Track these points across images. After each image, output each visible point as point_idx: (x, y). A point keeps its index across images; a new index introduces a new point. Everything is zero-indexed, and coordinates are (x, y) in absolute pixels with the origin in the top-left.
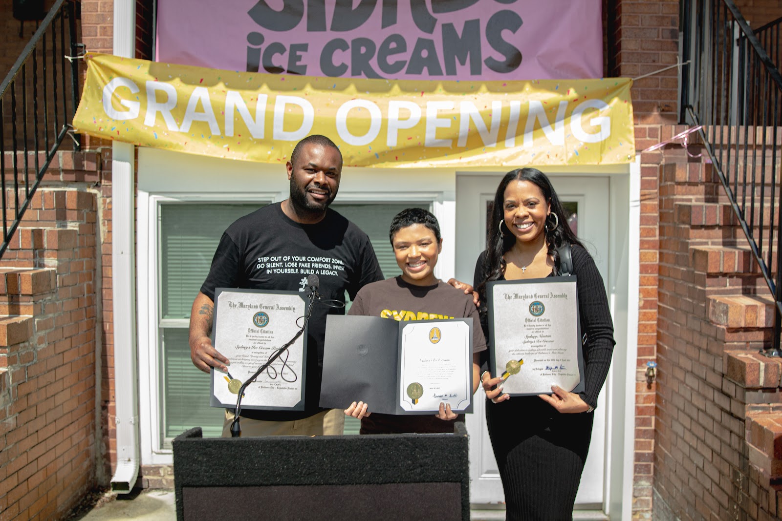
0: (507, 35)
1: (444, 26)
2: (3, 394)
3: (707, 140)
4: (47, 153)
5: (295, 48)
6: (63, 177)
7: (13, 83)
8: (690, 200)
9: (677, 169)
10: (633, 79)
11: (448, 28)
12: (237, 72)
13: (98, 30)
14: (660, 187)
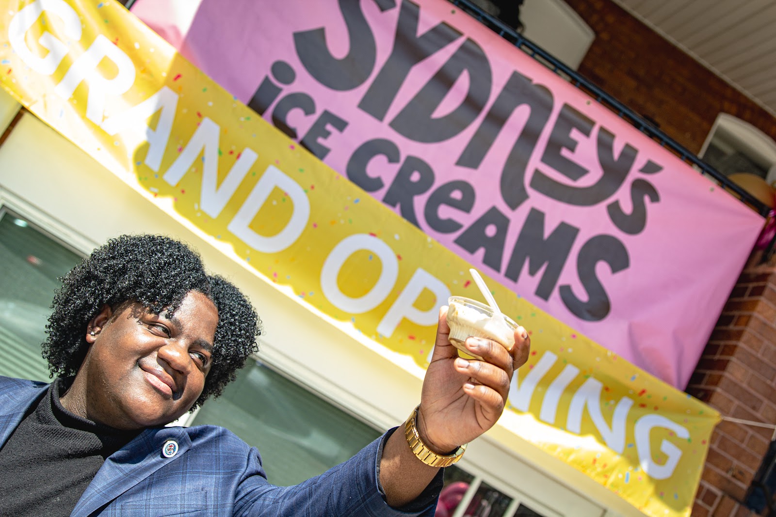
0: (602, 269)
1: (533, 210)
5: (328, 117)
10: (722, 417)
11: (536, 218)
12: (235, 98)
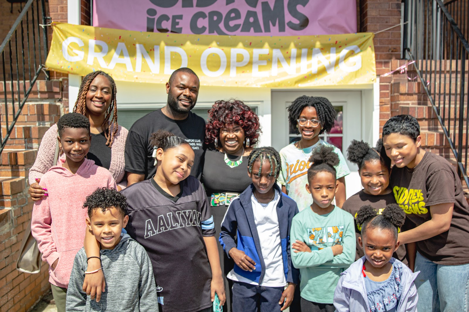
0: (300, 8)
1: (263, 3)
2: (9, 223)
3: (418, 68)
4: (30, 82)
5: (175, 17)
6: (40, 96)
7: (10, 41)
8: (408, 104)
9: (401, 85)
10: (374, 33)
11: (265, 5)
12: (141, 32)
13: (59, 9)
14: (391, 97)
